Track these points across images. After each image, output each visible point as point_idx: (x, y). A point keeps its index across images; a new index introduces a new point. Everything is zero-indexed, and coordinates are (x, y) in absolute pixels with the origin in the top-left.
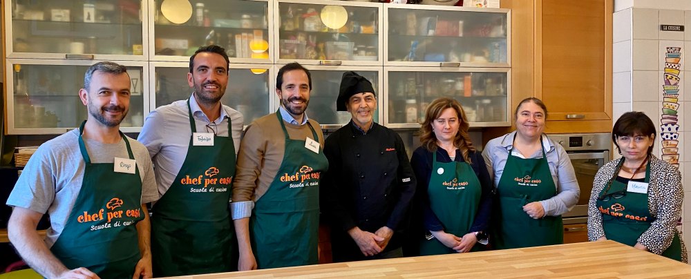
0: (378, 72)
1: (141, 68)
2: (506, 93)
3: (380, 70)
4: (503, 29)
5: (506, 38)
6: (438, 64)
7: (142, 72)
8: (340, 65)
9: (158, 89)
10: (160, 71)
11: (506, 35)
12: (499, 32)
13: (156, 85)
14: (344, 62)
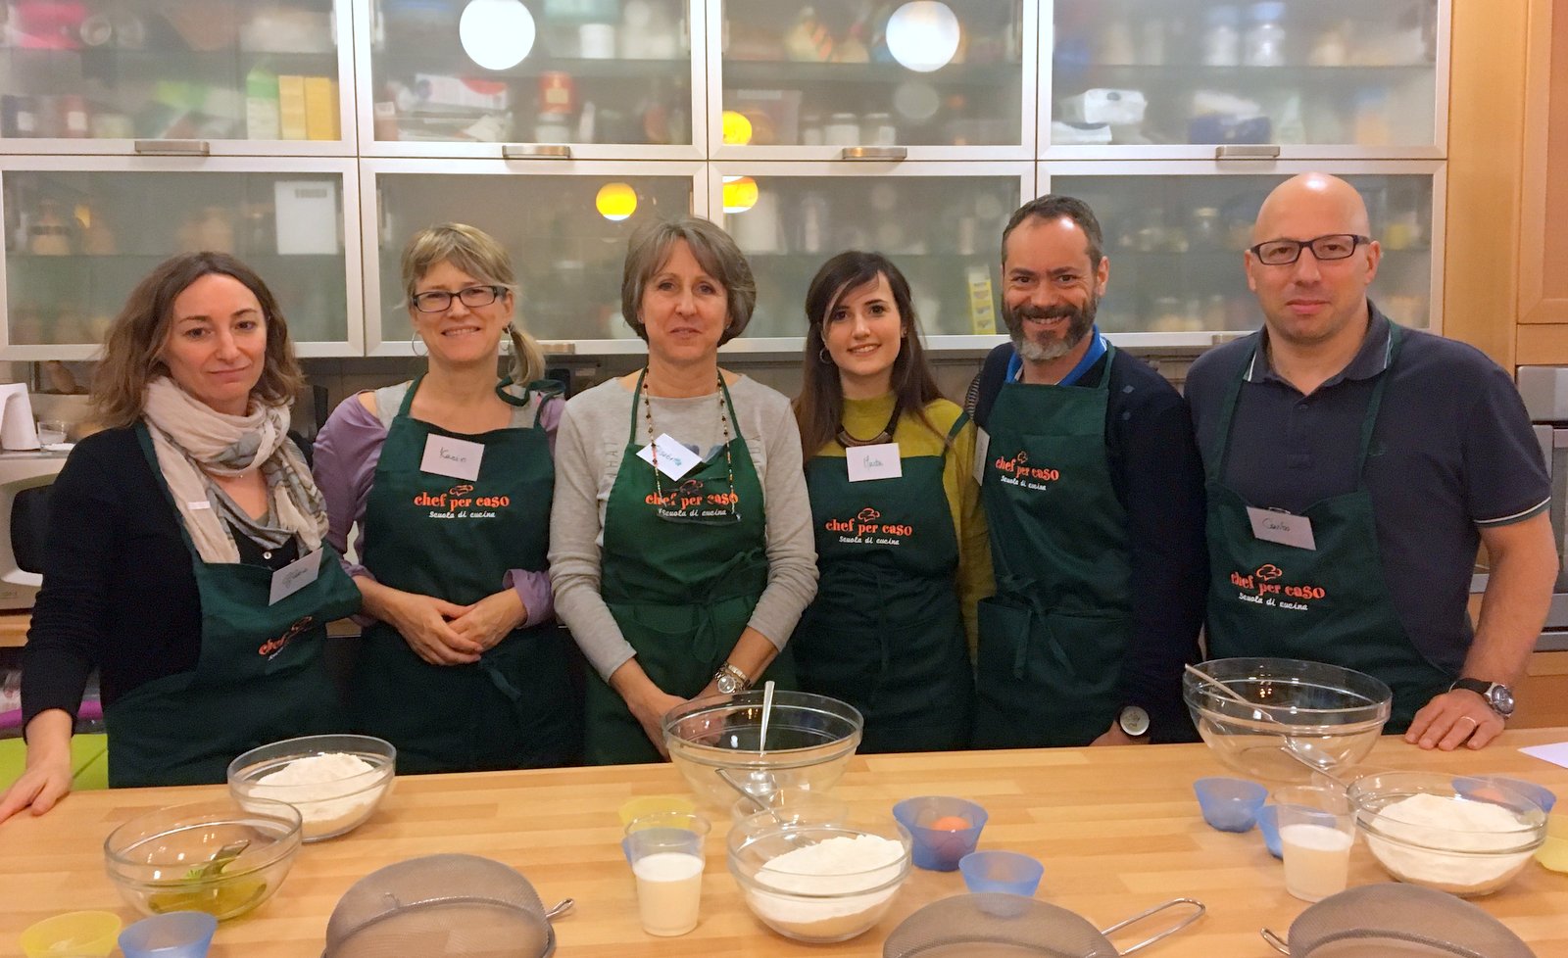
0: (1016, 180)
1: (337, 178)
2: (1425, 241)
3: (1025, 171)
4: (1423, 38)
5: (1432, 67)
6: (1209, 150)
7: (339, 189)
8: (901, 159)
9: (388, 236)
10: (390, 186)
11: (1431, 57)
12: (1408, 47)
13: (382, 224)
14: (914, 151)
